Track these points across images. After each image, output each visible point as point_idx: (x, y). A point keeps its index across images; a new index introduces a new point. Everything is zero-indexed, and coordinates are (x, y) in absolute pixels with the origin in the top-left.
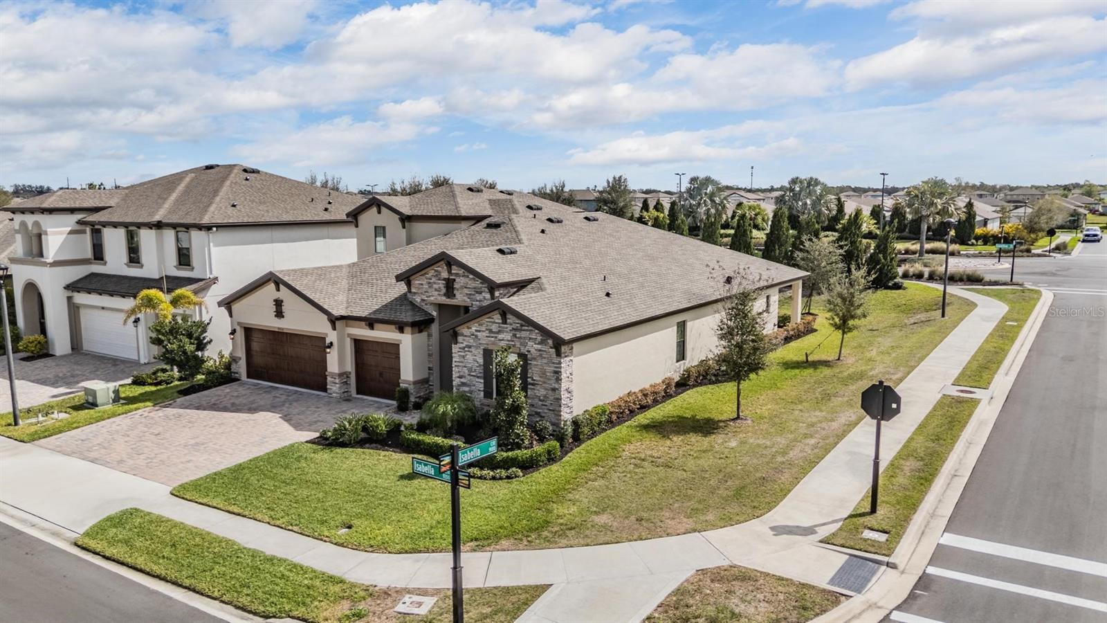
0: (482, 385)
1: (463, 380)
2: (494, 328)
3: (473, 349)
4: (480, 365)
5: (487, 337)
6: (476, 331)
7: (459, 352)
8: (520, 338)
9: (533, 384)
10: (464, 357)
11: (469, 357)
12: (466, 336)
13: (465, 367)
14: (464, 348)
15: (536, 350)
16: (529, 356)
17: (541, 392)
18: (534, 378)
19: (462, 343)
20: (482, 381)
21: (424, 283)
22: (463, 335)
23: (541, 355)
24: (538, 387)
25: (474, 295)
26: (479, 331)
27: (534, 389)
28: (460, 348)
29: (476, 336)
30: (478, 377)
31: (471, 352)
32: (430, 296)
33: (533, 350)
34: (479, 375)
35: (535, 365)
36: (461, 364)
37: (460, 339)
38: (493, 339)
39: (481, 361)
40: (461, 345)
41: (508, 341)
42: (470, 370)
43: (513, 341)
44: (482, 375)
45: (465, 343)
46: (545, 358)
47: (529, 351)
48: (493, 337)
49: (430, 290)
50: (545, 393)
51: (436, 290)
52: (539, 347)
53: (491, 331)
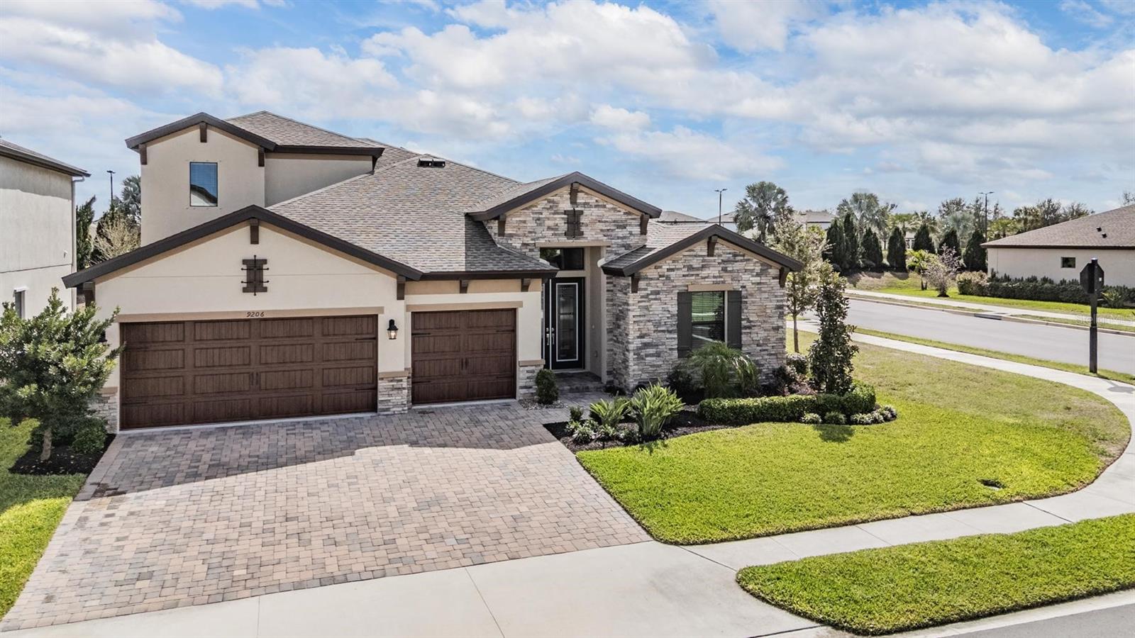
0: (676, 342)
1: (646, 340)
2: (696, 263)
3: (662, 296)
4: (673, 316)
5: (684, 276)
6: (668, 270)
7: (639, 302)
8: (730, 272)
9: (749, 328)
10: (647, 308)
11: (656, 306)
12: (651, 279)
13: (649, 321)
14: (648, 295)
15: (753, 284)
16: (743, 292)
17: (759, 334)
18: (751, 319)
19: (645, 289)
20: (676, 336)
21: (528, 219)
22: (646, 278)
23: (759, 289)
24: (756, 330)
25: (613, 230)
26: (672, 270)
27: (750, 333)
28: (642, 297)
29: (668, 278)
30: (670, 332)
31: (660, 299)
32: (538, 238)
33: (749, 285)
34: (671, 329)
35: (753, 302)
36: (642, 319)
37: (642, 284)
38: (693, 278)
39: (674, 309)
40: (644, 293)
41: (714, 277)
42: (657, 324)
43: (720, 277)
44: (675, 328)
45: (650, 289)
46: (765, 292)
47: (744, 287)
48: (692, 275)
49: (539, 230)
50: (766, 335)
51: (549, 228)
52: (758, 279)
53: (690, 268)
